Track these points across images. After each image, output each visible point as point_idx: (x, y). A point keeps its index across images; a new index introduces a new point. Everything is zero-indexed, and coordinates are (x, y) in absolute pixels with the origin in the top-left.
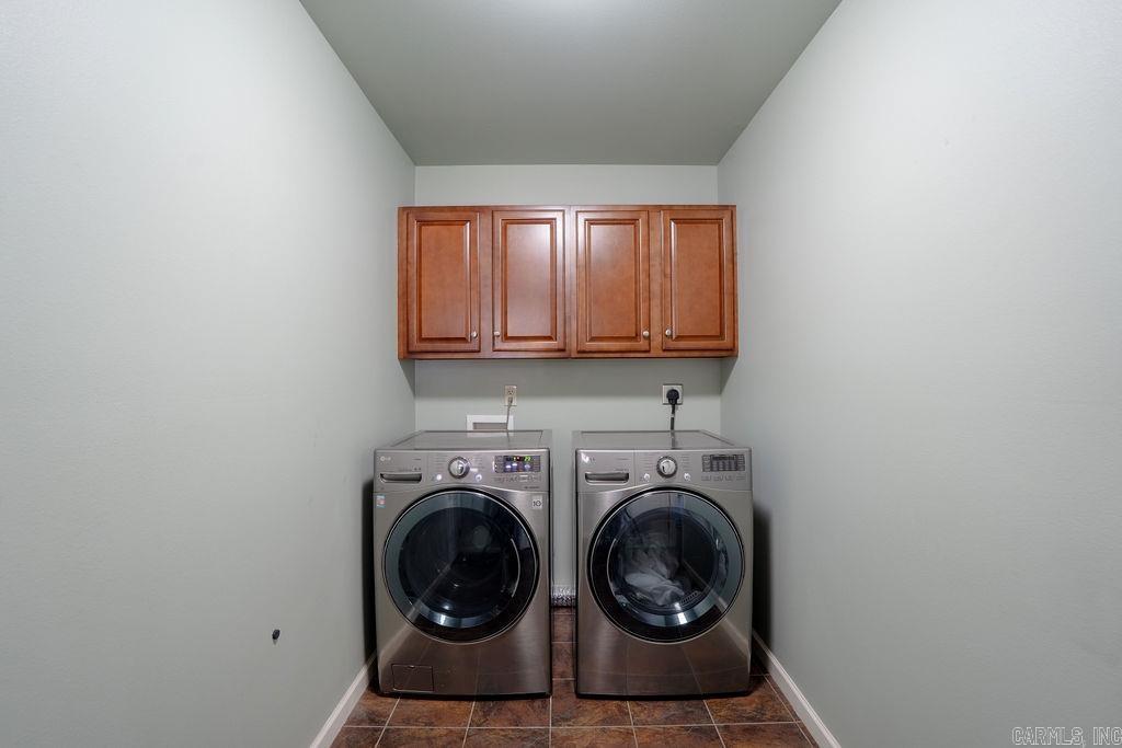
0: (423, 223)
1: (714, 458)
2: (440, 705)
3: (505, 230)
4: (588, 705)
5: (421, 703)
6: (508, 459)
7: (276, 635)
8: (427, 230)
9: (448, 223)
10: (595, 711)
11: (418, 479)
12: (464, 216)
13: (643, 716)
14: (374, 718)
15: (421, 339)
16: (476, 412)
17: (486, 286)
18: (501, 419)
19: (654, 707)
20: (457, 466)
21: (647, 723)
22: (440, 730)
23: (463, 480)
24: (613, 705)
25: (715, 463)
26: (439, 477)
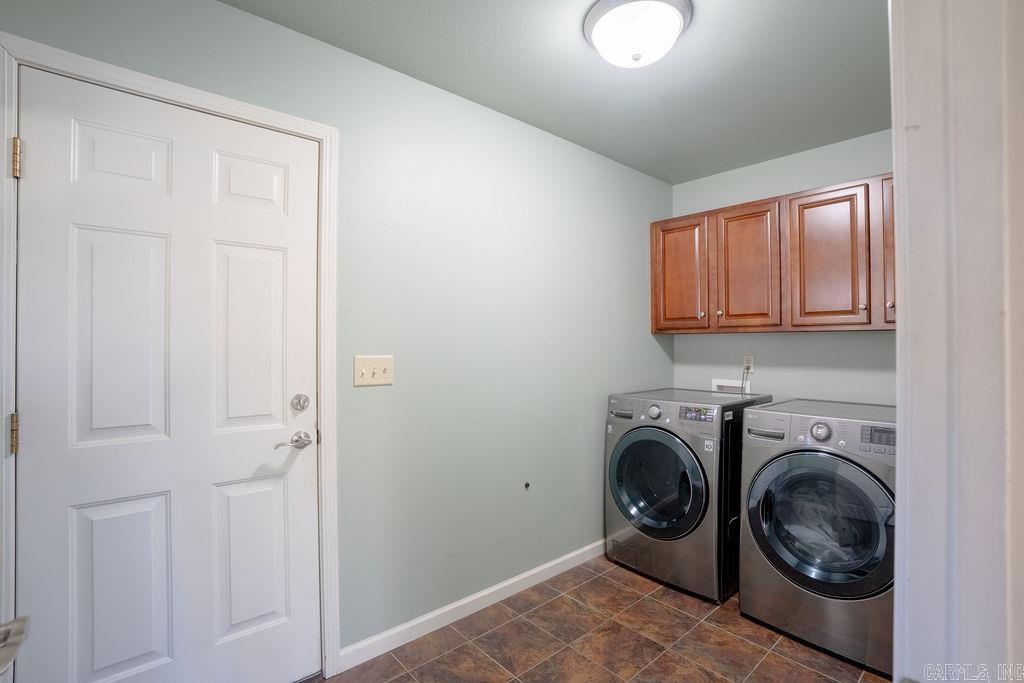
0: (666, 231)
1: (875, 430)
2: (639, 577)
3: (726, 226)
4: (744, 622)
5: (627, 572)
6: (688, 410)
7: (527, 485)
8: (670, 237)
9: (683, 228)
10: (748, 628)
11: (630, 417)
12: (695, 222)
13: (786, 650)
14: (597, 569)
15: (666, 319)
16: (722, 377)
17: (713, 275)
18: (738, 383)
19: (804, 651)
20: (655, 411)
21: (786, 654)
22: (629, 589)
23: (658, 421)
24: (766, 632)
25: (876, 435)
26: (643, 417)
